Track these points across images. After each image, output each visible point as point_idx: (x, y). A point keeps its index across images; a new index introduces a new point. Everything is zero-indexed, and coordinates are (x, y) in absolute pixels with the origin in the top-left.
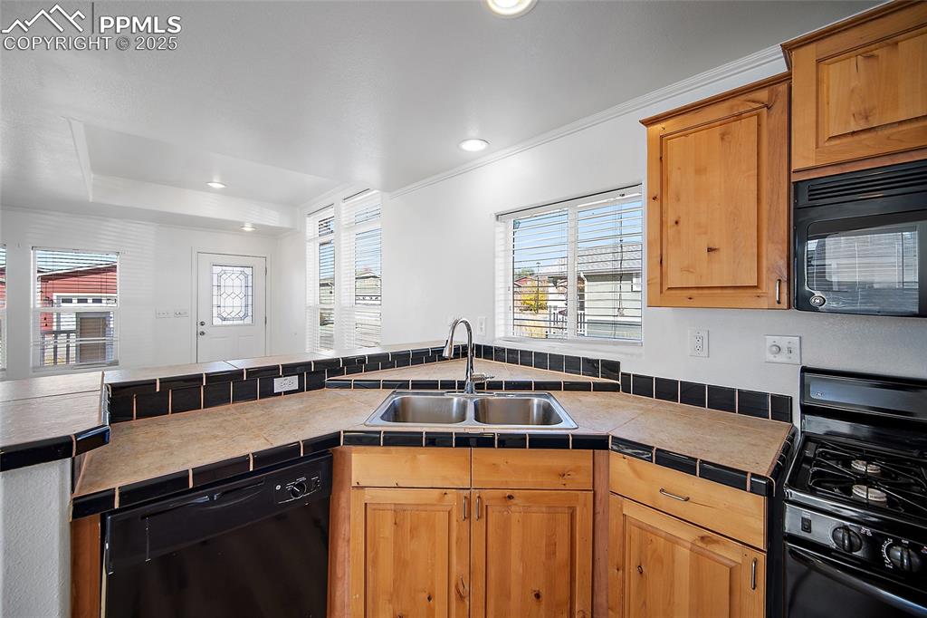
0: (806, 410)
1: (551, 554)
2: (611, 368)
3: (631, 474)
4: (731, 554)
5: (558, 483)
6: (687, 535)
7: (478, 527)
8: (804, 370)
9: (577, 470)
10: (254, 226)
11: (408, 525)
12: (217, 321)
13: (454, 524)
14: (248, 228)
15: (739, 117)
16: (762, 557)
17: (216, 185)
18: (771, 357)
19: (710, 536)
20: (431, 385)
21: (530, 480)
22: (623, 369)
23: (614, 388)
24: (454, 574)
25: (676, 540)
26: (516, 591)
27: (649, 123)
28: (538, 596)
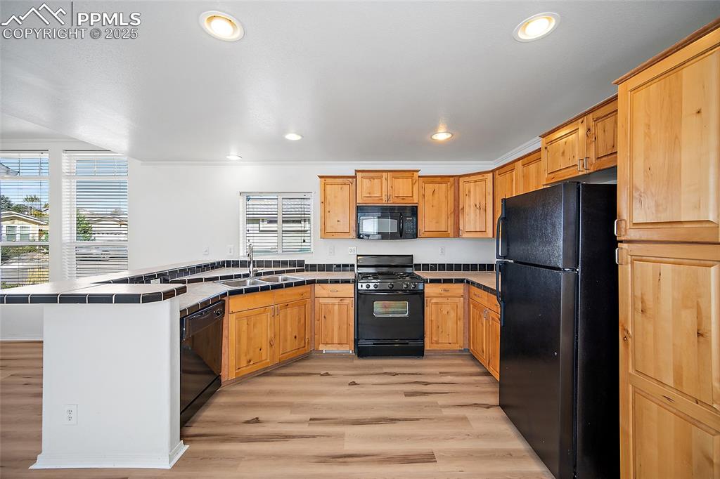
0: (358, 266)
1: (299, 322)
2: (301, 263)
3: (322, 289)
4: (347, 301)
5: (301, 297)
6: (336, 301)
7: (277, 318)
8: (358, 256)
9: (306, 292)
11: (252, 323)
13: (269, 319)
15: (345, 184)
16: (353, 298)
18: (350, 253)
19: (342, 299)
21: (293, 298)
22: (306, 263)
23: (303, 270)
24: (269, 336)
25: (334, 304)
26: (289, 338)
27: (321, 177)
28: (295, 337)
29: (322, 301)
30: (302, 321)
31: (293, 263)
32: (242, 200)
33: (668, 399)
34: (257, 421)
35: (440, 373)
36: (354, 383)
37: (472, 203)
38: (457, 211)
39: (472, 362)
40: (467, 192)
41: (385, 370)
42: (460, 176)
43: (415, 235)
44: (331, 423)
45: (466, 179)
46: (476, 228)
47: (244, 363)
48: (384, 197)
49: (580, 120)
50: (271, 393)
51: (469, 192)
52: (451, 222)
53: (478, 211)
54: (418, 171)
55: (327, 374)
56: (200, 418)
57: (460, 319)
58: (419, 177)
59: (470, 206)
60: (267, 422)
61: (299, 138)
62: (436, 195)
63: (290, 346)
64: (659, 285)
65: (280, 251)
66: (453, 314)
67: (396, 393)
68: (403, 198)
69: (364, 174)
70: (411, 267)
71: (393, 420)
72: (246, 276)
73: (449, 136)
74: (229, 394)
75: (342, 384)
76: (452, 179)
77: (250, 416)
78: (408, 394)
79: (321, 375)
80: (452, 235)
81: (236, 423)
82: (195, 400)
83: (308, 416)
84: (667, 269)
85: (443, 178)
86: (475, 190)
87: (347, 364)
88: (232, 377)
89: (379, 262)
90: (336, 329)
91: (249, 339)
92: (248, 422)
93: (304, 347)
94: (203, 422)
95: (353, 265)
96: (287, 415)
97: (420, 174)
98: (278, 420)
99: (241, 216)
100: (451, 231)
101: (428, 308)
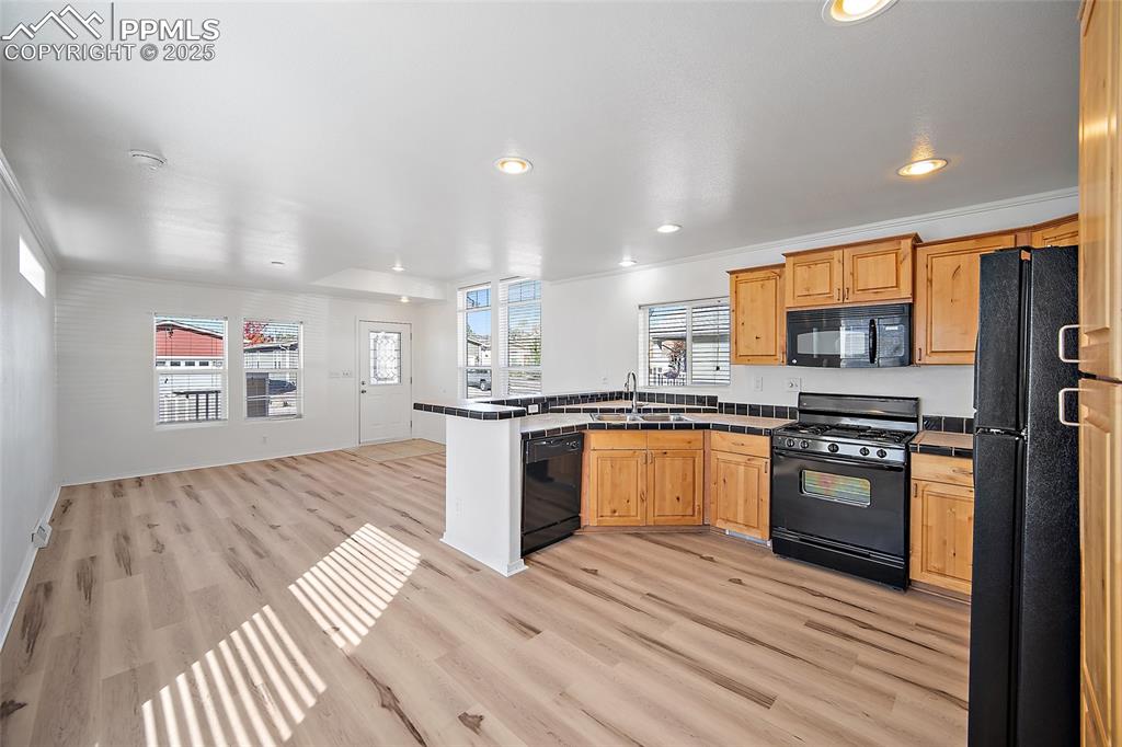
0: (801, 411)
1: (684, 479)
2: (713, 400)
3: (720, 439)
4: (759, 462)
5: (687, 446)
6: (742, 459)
7: (650, 467)
8: (801, 394)
9: (696, 440)
10: (410, 298)
11: (618, 466)
12: (374, 381)
13: (639, 466)
14: (405, 300)
15: (770, 278)
16: (769, 461)
17: (398, 268)
18: (788, 389)
20: (611, 411)
21: (674, 445)
23: (715, 411)
24: (639, 490)
25: (738, 464)
26: (668, 496)
27: (731, 273)
28: (678, 499)
29: (721, 456)
30: (690, 479)
31: (701, 400)
32: (642, 316)
34: (595, 572)
35: (917, 625)
36: (739, 582)
41: (805, 584)
42: (1035, 229)
44: (667, 607)
45: (1050, 233)
47: (607, 512)
48: (836, 294)
50: (628, 554)
54: (907, 237)
55: (711, 559)
56: (550, 551)
60: (604, 577)
61: (676, 228)
62: (962, 278)
63: (669, 508)
65: (689, 382)
67: (794, 615)
68: (876, 290)
69: (800, 258)
70: (915, 420)
71: (752, 640)
72: (629, 411)
73: (940, 164)
74: (588, 539)
75: (722, 577)
77: (591, 565)
78: (810, 624)
79: (702, 557)
81: (575, 566)
82: (540, 529)
83: (649, 591)
85: (984, 240)
87: (750, 557)
88: (594, 523)
89: (838, 406)
90: (741, 502)
91: (614, 486)
92: (585, 570)
93: (693, 515)
94: (554, 556)
96: (627, 580)
98: (613, 579)
99: (641, 336)
101: (919, 500)
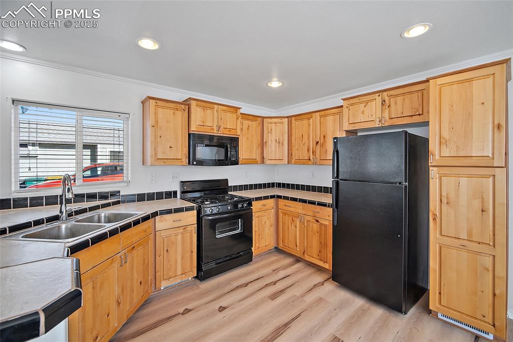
5: (145, 235)
9: (149, 227)
11: (99, 284)
15: (177, 110)
16: (196, 226)
19: (185, 227)
21: (138, 238)
22: (122, 193)
23: (119, 203)
25: (176, 234)
26: (135, 286)
33: (463, 246)
36: (222, 308)
37: (273, 139)
38: (262, 144)
39: (281, 256)
40: (269, 130)
41: (235, 284)
42: (264, 117)
43: (236, 163)
45: (269, 120)
46: (276, 157)
48: (215, 128)
49: (378, 94)
51: (271, 130)
52: (259, 151)
53: (278, 144)
54: (240, 108)
55: (187, 311)
57: (271, 226)
58: (241, 114)
59: (272, 141)
62: (250, 130)
64: (459, 189)
66: (268, 223)
67: (262, 301)
68: (230, 130)
69: (200, 103)
73: (281, 84)
76: (259, 119)
78: (274, 297)
79: (182, 314)
80: (259, 162)
84: (464, 181)
85: (254, 117)
86: (276, 129)
87: (196, 291)
90: (179, 259)
93: (148, 290)
95: (175, 193)
97: (242, 111)
100: (259, 159)
